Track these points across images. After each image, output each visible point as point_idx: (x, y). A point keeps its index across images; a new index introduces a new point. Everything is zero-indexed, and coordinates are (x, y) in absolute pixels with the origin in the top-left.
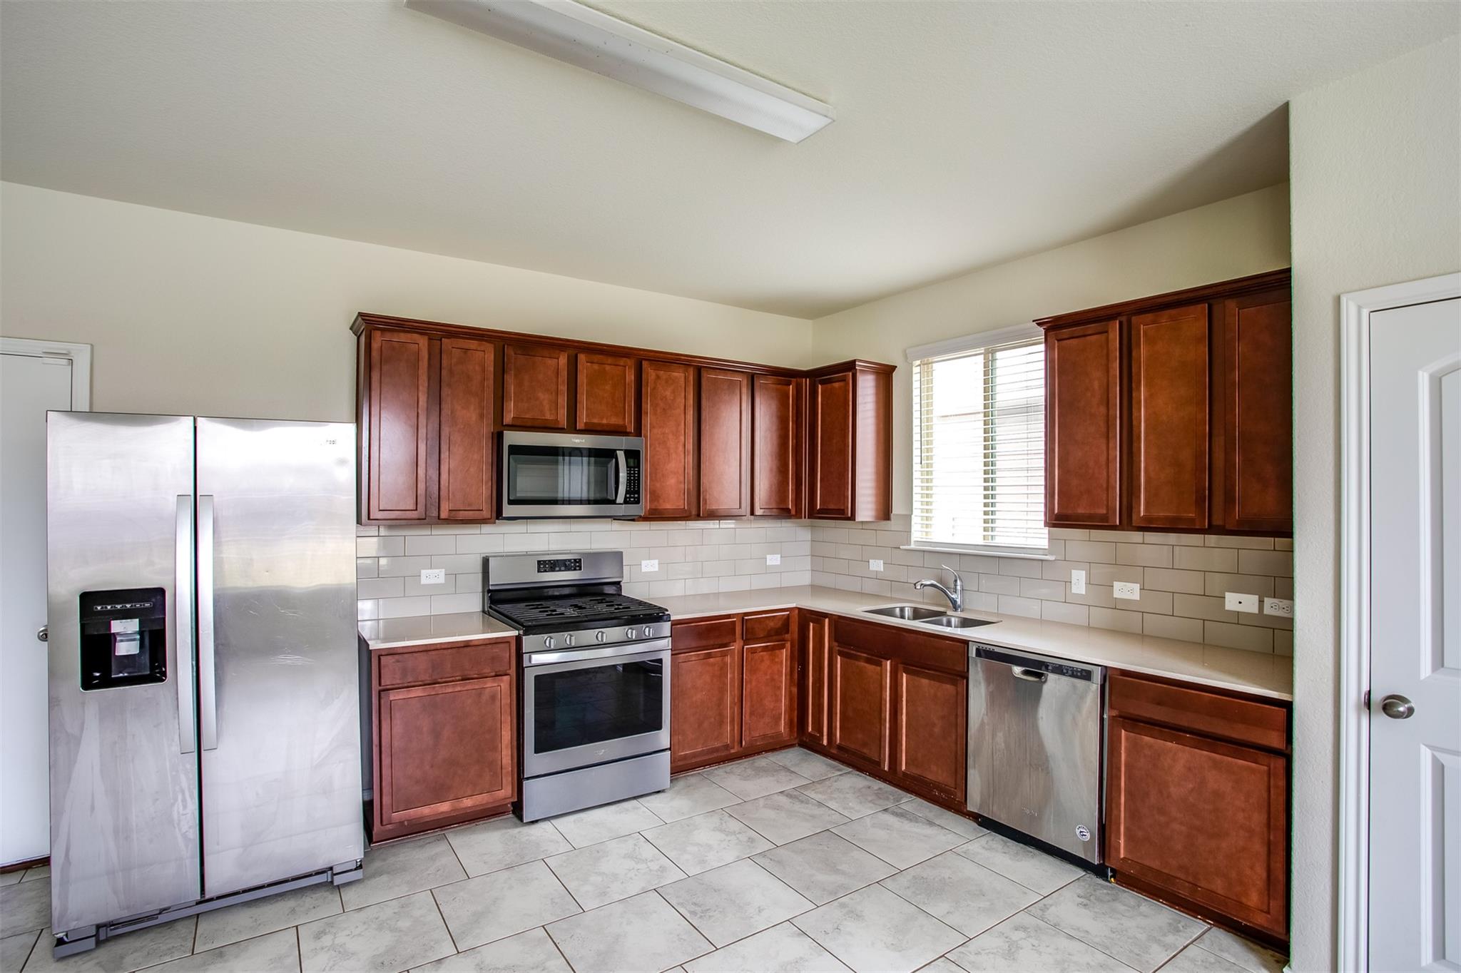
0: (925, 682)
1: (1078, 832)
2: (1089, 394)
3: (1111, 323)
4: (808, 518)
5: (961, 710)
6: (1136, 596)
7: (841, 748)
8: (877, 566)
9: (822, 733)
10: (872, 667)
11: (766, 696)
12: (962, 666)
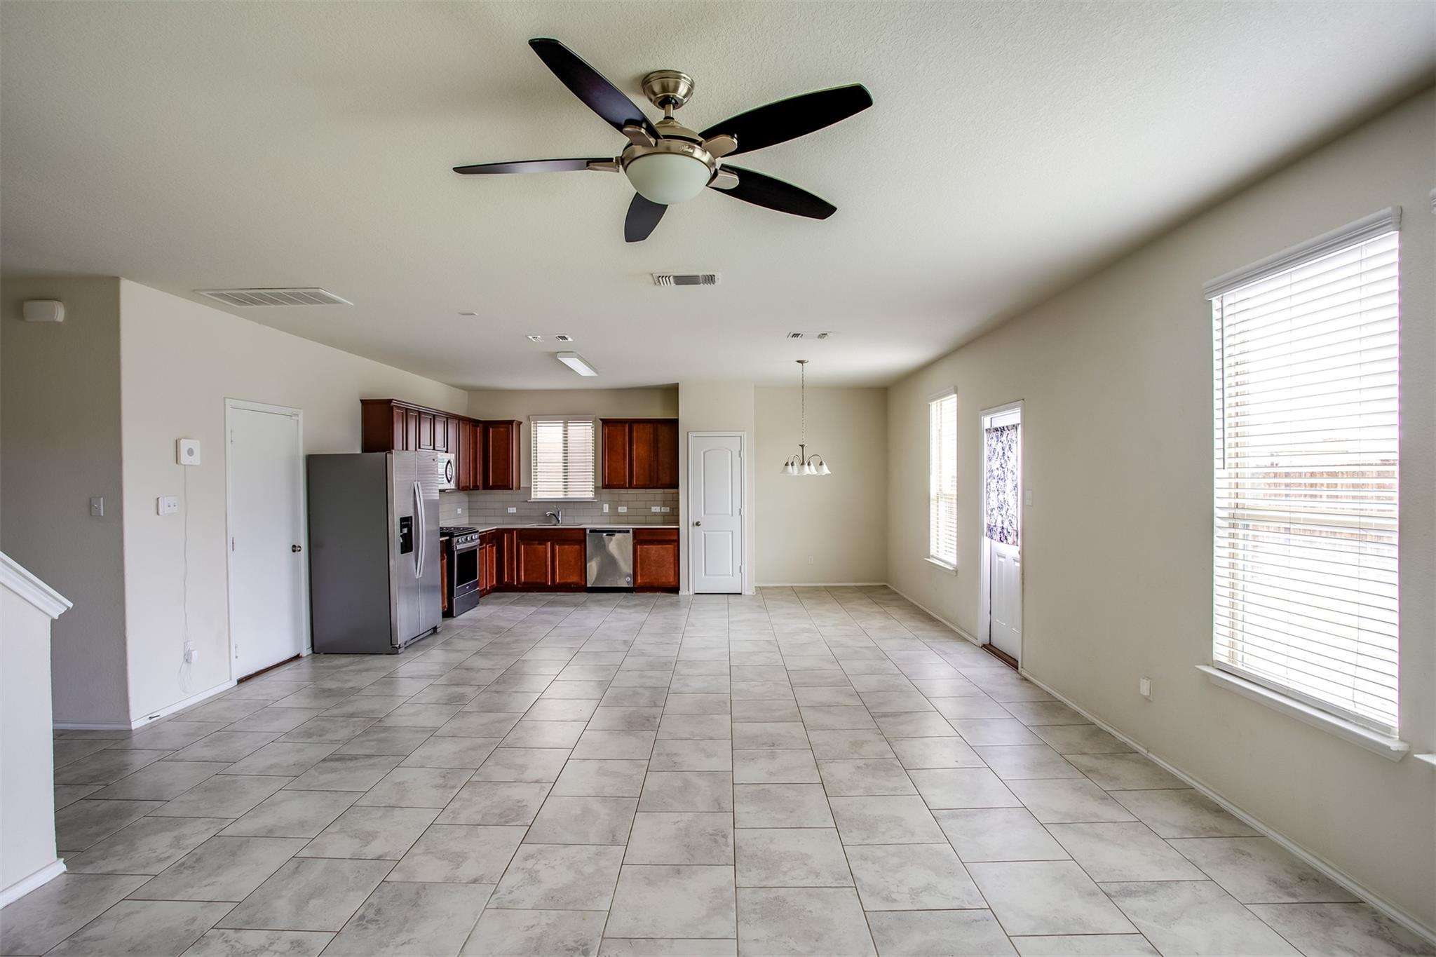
0: (566, 547)
1: (626, 580)
2: (618, 446)
3: (626, 424)
4: (483, 490)
5: (583, 553)
6: (626, 511)
7: (524, 583)
8: (512, 510)
9: (513, 580)
10: (540, 546)
11: (491, 567)
12: (583, 538)
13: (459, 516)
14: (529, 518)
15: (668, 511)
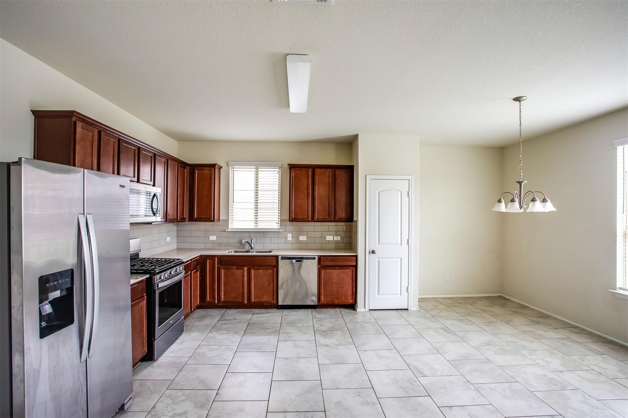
0: (261, 271)
1: (312, 298)
2: (303, 186)
3: (309, 169)
4: (188, 221)
5: (275, 277)
6: (305, 239)
7: (224, 302)
8: (213, 238)
9: (214, 299)
10: (239, 271)
11: (195, 290)
12: (275, 264)
13: (168, 244)
14: (228, 245)
15: (340, 240)
